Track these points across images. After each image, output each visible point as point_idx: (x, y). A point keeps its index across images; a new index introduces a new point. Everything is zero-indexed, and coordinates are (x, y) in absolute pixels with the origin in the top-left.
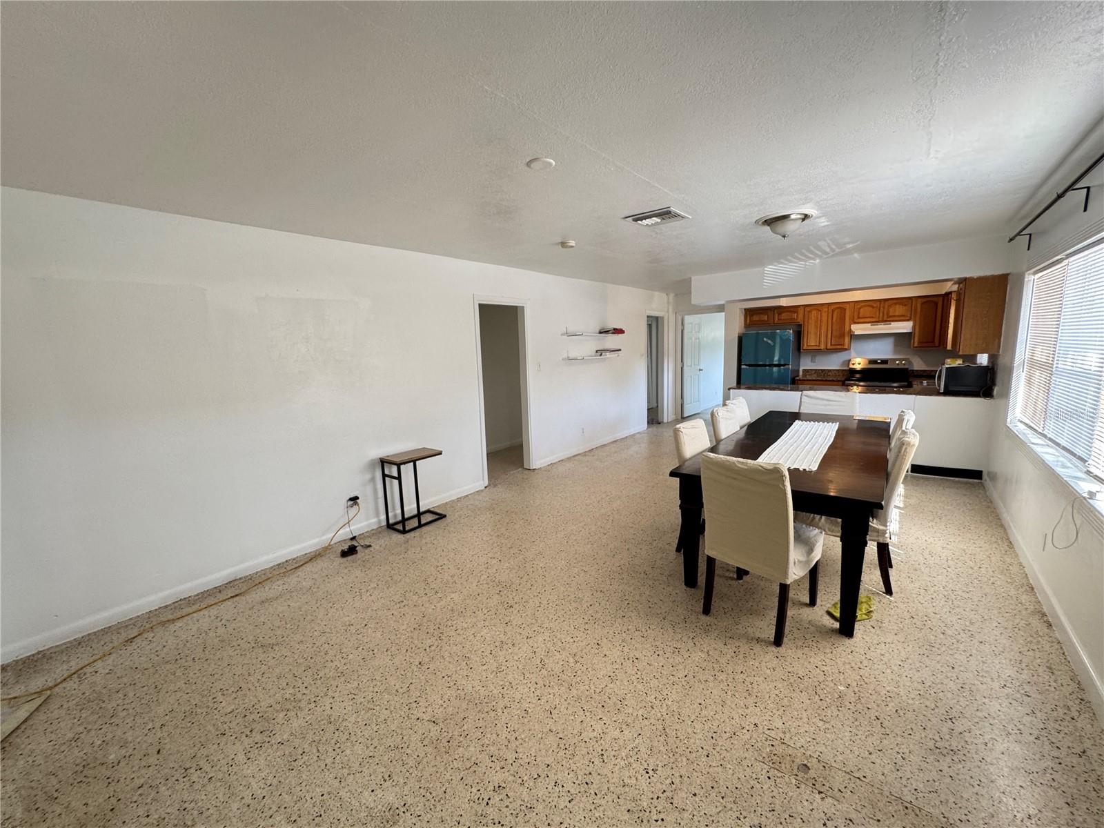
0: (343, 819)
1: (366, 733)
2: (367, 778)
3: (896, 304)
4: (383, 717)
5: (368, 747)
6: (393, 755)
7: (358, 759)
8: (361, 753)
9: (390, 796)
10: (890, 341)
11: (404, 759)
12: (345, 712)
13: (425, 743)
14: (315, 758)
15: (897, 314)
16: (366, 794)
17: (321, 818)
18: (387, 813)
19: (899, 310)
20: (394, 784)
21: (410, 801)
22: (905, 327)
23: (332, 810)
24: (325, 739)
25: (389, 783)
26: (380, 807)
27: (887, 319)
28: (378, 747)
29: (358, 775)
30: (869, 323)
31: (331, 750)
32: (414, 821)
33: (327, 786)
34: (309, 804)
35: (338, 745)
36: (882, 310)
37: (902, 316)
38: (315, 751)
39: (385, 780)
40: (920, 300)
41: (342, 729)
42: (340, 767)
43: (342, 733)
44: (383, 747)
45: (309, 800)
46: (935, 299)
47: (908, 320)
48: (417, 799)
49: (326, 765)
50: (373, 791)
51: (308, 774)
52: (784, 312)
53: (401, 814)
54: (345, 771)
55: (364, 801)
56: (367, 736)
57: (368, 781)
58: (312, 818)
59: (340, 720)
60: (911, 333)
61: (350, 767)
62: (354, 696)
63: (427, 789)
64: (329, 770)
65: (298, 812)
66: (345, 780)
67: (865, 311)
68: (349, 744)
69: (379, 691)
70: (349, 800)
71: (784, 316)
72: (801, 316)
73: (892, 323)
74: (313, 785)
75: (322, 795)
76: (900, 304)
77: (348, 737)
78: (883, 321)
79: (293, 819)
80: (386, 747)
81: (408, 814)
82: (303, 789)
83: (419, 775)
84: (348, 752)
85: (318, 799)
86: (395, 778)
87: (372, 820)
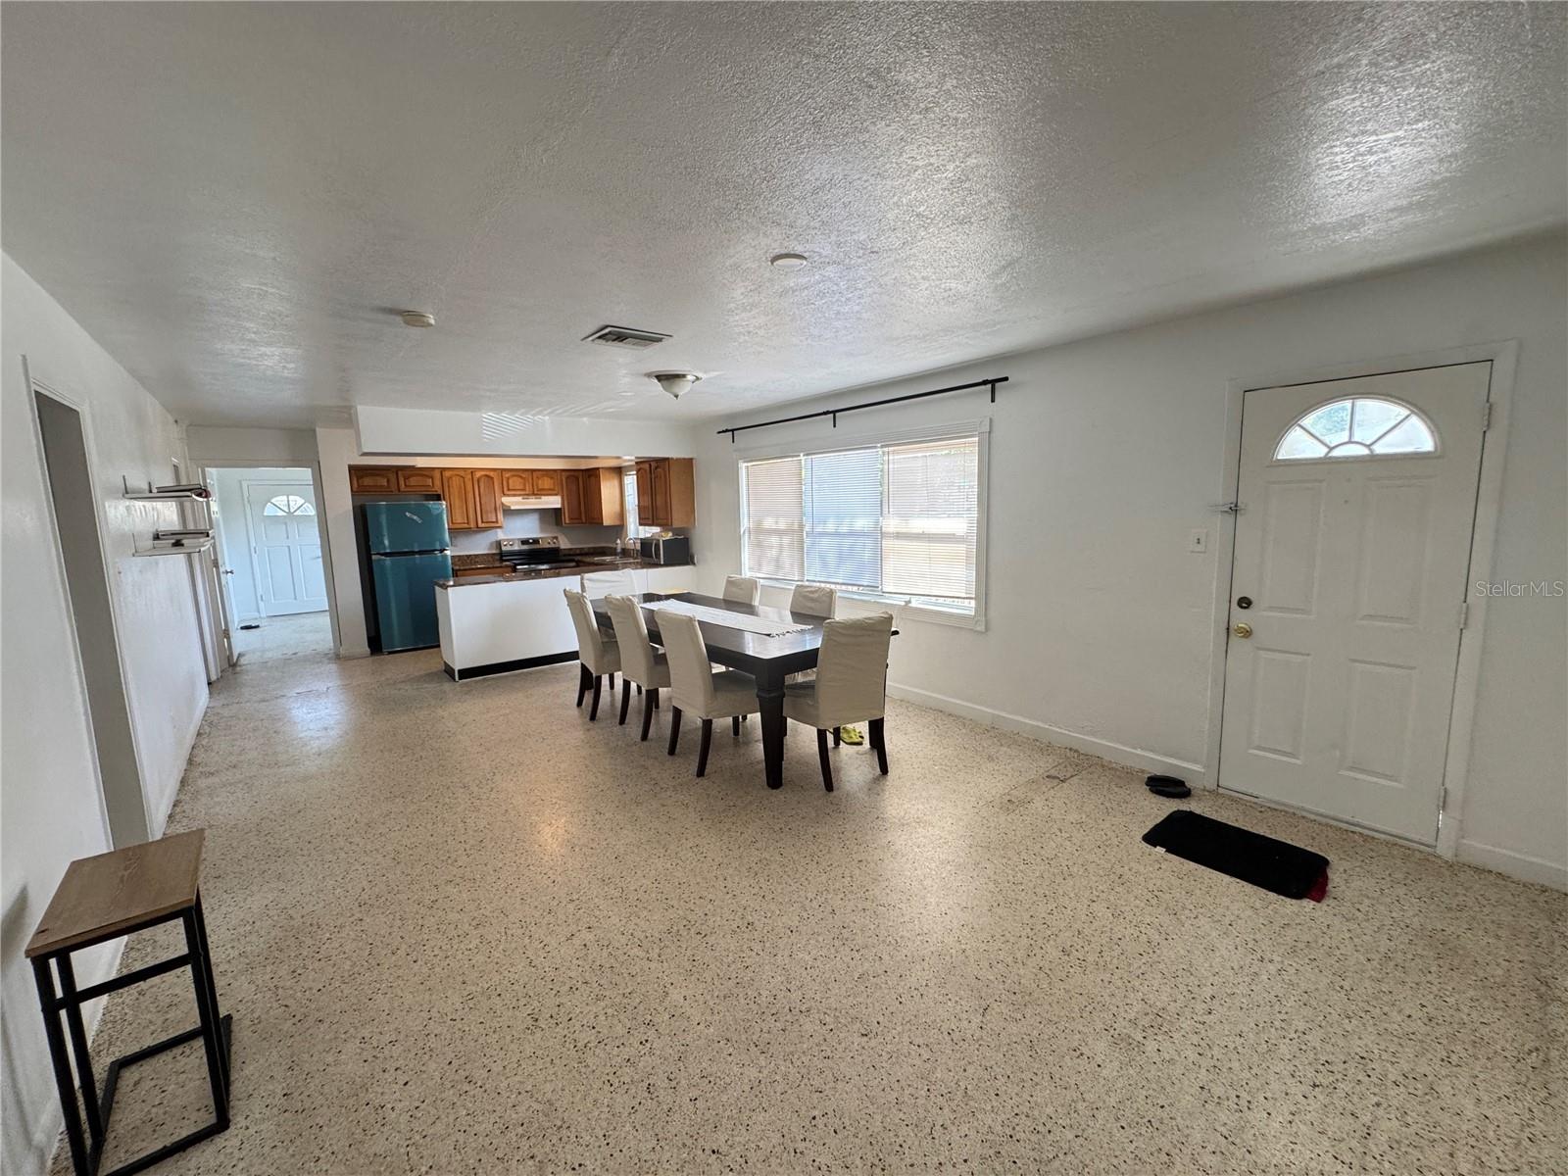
0: (1144, 1093)
1: (1013, 1090)
2: (1084, 1076)
3: (543, 476)
4: (981, 1072)
5: (1037, 1084)
6: (1044, 1051)
7: (1057, 1094)
8: (1048, 1092)
9: (1100, 1047)
10: (535, 517)
11: (1047, 1037)
12: (972, 1134)
13: (1019, 1016)
14: (1070, 1157)
15: (546, 487)
16: (1105, 1072)
17: (1152, 1120)
18: (1121, 1046)
19: (546, 483)
20: (1083, 1044)
21: (1099, 1026)
22: (554, 502)
23: (1138, 1109)
24: (1031, 1153)
25: (1084, 1049)
26: (1117, 1055)
27: (537, 493)
28: (1035, 1071)
29: (1082, 1089)
30: (520, 495)
31: (1050, 1137)
32: (1121, 1019)
33: (1109, 1126)
34: (1139, 1143)
35: (1040, 1128)
36: (532, 480)
37: (550, 489)
38: (1056, 1164)
39: (1082, 1054)
40: (564, 473)
41: (1009, 1131)
42: (1076, 1115)
43: (1017, 1128)
44: (1032, 1065)
45: (1135, 1144)
46: (576, 474)
47: (556, 495)
48: (1096, 1019)
49: (1076, 1137)
50: (1099, 1066)
51: (1097, 1161)
52: (412, 476)
53: (1117, 1032)
54: (1081, 1106)
55: (1115, 1073)
56: (1019, 1089)
57: (1087, 1074)
58: (1156, 1134)
59: (990, 1137)
60: (559, 509)
61: (1073, 1101)
62: (938, 1127)
63: (1081, 1010)
64: (1083, 1130)
65: (1156, 1154)
66: (1093, 1103)
67: (515, 482)
68: (1036, 1113)
69: (926, 1088)
70: (1118, 1091)
71: (413, 481)
72: (438, 482)
73: (543, 497)
74: (1112, 1145)
75: (1123, 1128)
76: (547, 476)
77: (1023, 1117)
78: (534, 494)
79: (1166, 1158)
80: (1032, 1060)
81: (1115, 1026)
82: (1122, 1158)
83: (1065, 1019)
84: (1050, 1110)
85: (1129, 1132)
86: (1076, 1044)
87: (1133, 1060)
